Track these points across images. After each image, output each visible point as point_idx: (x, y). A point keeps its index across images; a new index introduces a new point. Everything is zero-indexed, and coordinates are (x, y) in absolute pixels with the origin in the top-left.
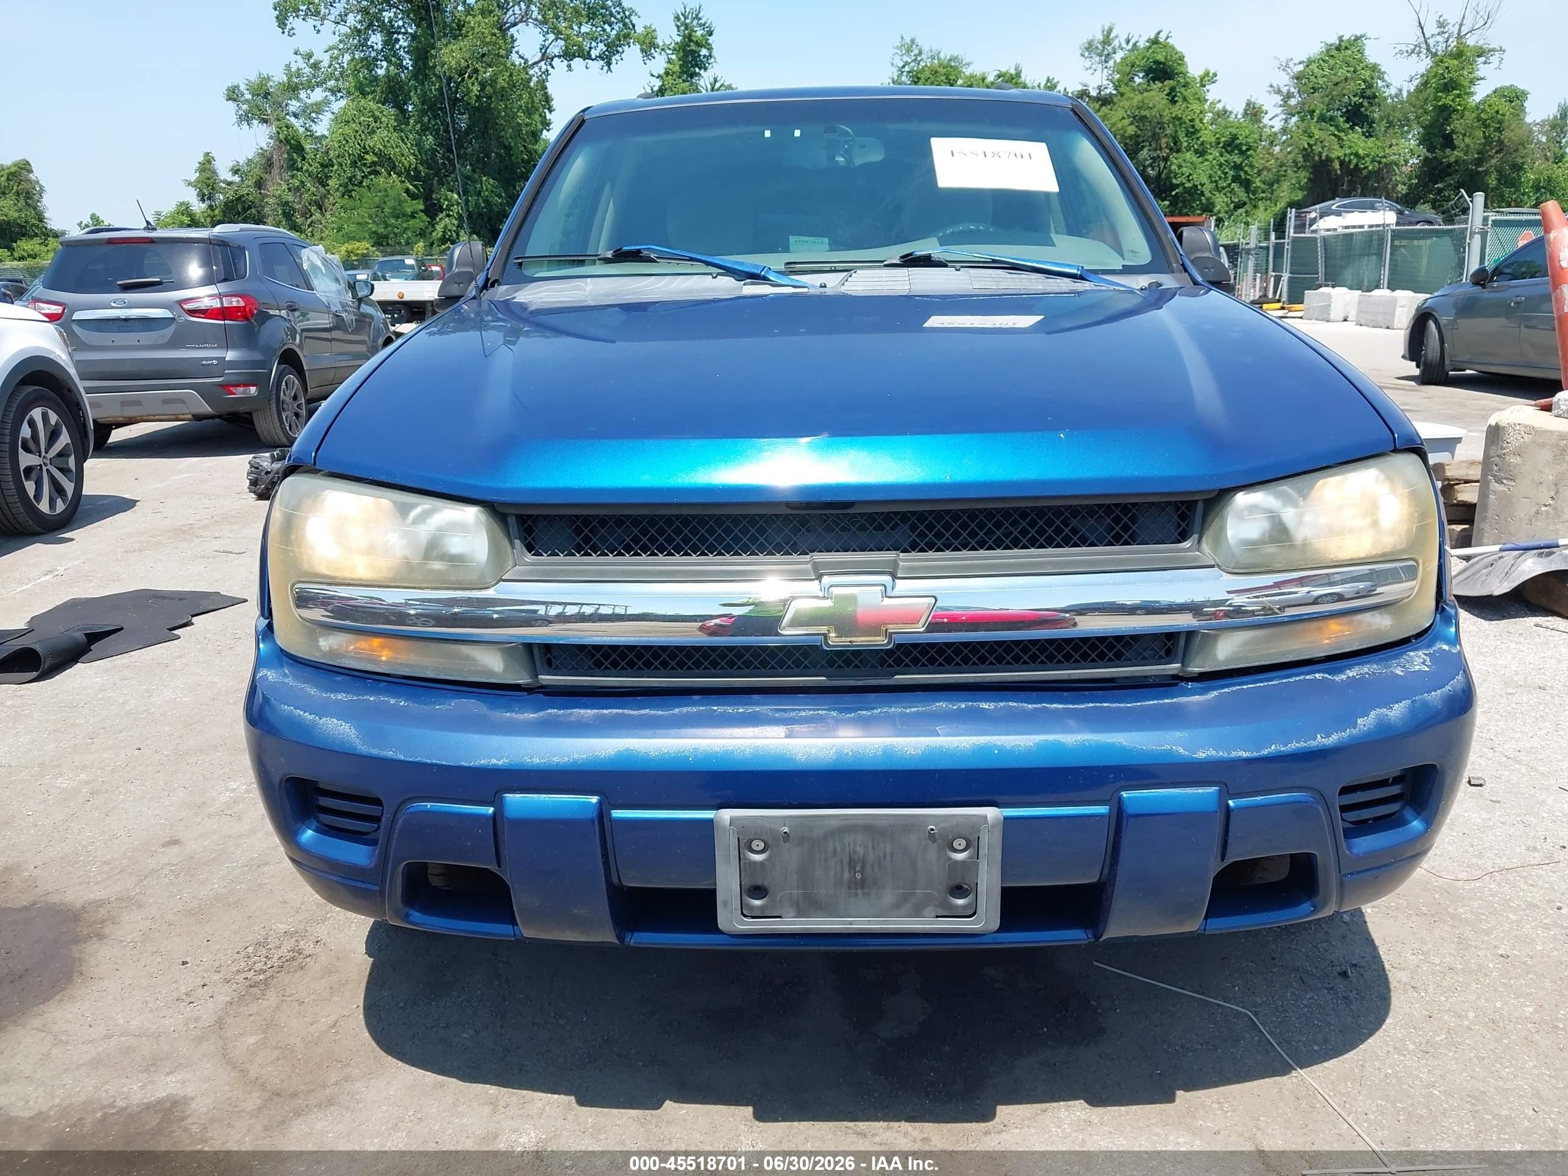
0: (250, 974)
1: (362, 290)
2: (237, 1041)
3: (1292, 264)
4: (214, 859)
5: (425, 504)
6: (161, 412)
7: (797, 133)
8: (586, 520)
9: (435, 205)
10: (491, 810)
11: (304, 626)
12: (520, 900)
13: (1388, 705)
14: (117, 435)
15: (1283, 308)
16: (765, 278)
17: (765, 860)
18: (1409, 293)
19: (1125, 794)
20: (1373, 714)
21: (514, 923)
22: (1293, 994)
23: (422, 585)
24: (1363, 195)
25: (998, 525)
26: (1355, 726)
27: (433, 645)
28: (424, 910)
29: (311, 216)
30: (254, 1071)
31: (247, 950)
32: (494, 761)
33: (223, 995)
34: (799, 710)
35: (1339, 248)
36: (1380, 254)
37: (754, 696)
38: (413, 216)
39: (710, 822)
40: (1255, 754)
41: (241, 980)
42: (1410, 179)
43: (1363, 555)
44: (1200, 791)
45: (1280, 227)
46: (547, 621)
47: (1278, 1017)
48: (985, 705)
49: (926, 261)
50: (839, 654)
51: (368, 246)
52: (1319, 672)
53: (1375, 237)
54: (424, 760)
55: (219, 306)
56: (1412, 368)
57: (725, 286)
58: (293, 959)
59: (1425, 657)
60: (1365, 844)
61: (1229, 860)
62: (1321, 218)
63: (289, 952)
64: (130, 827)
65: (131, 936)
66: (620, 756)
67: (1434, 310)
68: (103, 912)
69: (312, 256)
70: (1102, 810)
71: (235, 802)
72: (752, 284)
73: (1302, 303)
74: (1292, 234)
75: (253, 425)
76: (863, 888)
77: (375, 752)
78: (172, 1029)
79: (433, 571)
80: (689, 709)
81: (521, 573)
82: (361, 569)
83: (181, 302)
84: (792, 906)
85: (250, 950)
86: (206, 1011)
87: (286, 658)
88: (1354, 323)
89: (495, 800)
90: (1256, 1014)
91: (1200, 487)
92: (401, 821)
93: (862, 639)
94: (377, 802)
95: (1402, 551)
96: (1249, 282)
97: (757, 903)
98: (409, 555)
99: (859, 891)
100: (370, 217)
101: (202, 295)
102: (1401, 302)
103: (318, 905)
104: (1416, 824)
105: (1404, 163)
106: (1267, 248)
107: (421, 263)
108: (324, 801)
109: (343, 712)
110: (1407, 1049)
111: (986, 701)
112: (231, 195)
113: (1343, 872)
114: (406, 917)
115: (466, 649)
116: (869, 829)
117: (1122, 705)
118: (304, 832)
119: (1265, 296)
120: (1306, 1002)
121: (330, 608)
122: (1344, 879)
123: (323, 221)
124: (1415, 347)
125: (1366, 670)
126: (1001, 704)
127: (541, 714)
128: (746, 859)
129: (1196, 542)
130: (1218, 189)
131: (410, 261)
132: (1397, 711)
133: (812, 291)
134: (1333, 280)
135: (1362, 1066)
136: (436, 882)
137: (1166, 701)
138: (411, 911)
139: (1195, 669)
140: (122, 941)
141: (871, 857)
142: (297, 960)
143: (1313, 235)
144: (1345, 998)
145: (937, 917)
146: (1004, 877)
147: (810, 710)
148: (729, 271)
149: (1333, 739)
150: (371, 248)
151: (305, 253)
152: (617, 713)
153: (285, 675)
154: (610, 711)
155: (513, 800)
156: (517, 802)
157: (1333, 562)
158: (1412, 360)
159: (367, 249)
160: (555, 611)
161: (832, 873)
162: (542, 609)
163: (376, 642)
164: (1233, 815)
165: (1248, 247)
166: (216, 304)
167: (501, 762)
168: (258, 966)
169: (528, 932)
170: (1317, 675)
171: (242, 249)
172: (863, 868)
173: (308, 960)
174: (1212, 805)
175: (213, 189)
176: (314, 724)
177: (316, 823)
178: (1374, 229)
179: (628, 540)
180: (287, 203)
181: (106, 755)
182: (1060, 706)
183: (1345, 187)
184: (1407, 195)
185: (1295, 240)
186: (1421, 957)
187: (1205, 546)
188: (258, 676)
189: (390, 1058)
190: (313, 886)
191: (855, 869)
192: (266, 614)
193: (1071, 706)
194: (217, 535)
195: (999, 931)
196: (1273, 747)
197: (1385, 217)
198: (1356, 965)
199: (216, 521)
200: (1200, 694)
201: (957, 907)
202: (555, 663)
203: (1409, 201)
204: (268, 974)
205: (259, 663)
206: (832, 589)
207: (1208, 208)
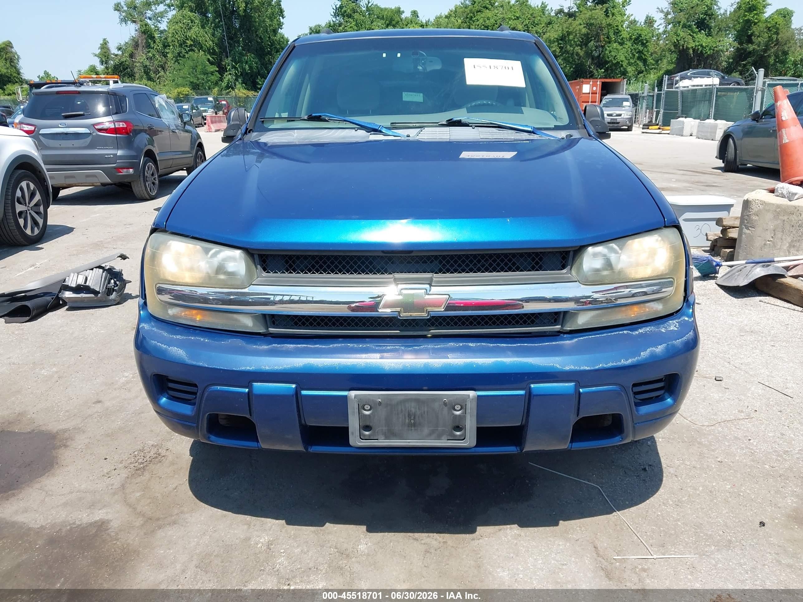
0: (136, 464)
1: (186, 118)
2: (131, 495)
3: (665, 105)
4: (118, 410)
5: (215, 249)
6: (85, 182)
7: (399, 55)
8: (290, 257)
9: (223, 68)
10: (247, 390)
11: (161, 304)
12: (260, 431)
13: (656, 345)
14: (63, 193)
15: (659, 129)
16: (380, 131)
17: (371, 414)
18: (724, 122)
19: (532, 386)
20: (648, 350)
21: (258, 441)
22: (620, 478)
23: (215, 286)
24: (704, 68)
25: (479, 261)
26: (640, 355)
27: (221, 314)
28: (218, 435)
29: (159, 73)
30: (139, 508)
31: (135, 453)
32: (248, 368)
33: (124, 474)
34: (387, 346)
35: (689, 97)
36: (710, 101)
37: (367, 339)
38: (212, 73)
39: (346, 397)
40: (592, 368)
41: (132, 467)
42: (729, 59)
43: (647, 276)
44: (567, 384)
45: (660, 84)
46: (274, 303)
47: (611, 489)
48: (471, 345)
49: (459, 124)
50: (406, 320)
51: (189, 89)
52: (626, 330)
53: (708, 91)
54: (217, 367)
55: (113, 127)
56: (720, 163)
57: (361, 135)
58: (156, 457)
59: (676, 323)
60: (645, 409)
61: (581, 416)
62: (680, 81)
63: (154, 454)
64: (78, 394)
65: (80, 446)
66: (305, 366)
67: (732, 133)
68: (66, 435)
69: (160, 100)
70: (522, 392)
71: (128, 382)
72: (374, 134)
73: (669, 126)
74: (665, 89)
75: (131, 188)
76: (415, 426)
77: (194, 363)
78: (101, 489)
79: (220, 280)
80: (337, 345)
81: (261, 281)
82: (187, 278)
83: (94, 125)
84: (383, 434)
85: (136, 453)
86: (116, 481)
87: (153, 318)
88: (695, 137)
89: (249, 386)
90: (601, 487)
91: (570, 245)
92: (206, 395)
93: (416, 314)
94: (195, 386)
95: (666, 274)
96: (643, 114)
97: (367, 433)
98: (210, 272)
99: (413, 428)
100: (189, 74)
101: (104, 122)
102: (720, 126)
103: (168, 432)
104: (669, 400)
105: (725, 50)
106: (653, 96)
107: (216, 99)
108: (171, 385)
109: (180, 344)
110: (669, 504)
111: (472, 343)
112: (117, 61)
113: (635, 422)
114: (208, 439)
115: (235, 316)
116: (417, 400)
117: (533, 345)
118: (161, 399)
119: (651, 121)
120: (625, 482)
121: (173, 294)
122: (635, 425)
123: (165, 76)
124: (722, 152)
125: (648, 329)
126: (478, 344)
127: (270, 346)
128: (362, 413)
129: (569, 269)
130: (630, 64)
131: (210, 99)
132: (660, 349)
133: (403, 139)
134: (686, 114)
135: (647, 511)
136: (222, 422)
137: (553, 343)
138: (211, 436)
139: (568, 328)
140: (76, 449)
141: (418, 413)
142: (158, 458)
143: (677, 90)
144: (644, 480)
145: (448, 440)
146: (478, 422)
147: (392, 346)
148: (362, 127)
149: (629, 362)
150: (190, 91)
151: (157, 99)
152: (304, 346)
153: (153, 327)
154: (301, 345)
155: (257, 385)
156: (259, 387)
157: (633, 279)
158: (720, 159)
159: (188, 91)
160: (278, 298)
161: (401, 420)
162: (272, 298)
163: (194, 312)
164: (582, 396)
165: (643, 95)
166: (112, 126)
167: (251, 369)
168: (140, 461)
169: (264, 446)
170: (625, 332)
171: (125, 97)
172: (414, 418)
173: (163, 458)
174: (572, 391)
175: (108, 58)
176: (166, 350)
177: (167, 395)
178: (708, 87)
179: (309, 266)
180: (146, 66)
181: (65, 359)
182: (505, 345)
183: (695, 63)
184: (727, 68)
185: (667, 93)
186: (681, 462)
187: (573, 272)
188: (141, 326)
189: (202, 503)
190: (166, 424)
191: (411, 418)
192: (144, 297)
193: (510, 345)
194: (115, 247)
195: (476, 446)
196: (601, 365)
197: (714, 81)
198: (651, 465)
199: (114, 240)
200: (569, 340)
201: (456, 436)
202: (277, 323)
203: (728, 71)
204: (145, 464)
205: (140, 320)
206: (402, 291)
207: (624, 74)
